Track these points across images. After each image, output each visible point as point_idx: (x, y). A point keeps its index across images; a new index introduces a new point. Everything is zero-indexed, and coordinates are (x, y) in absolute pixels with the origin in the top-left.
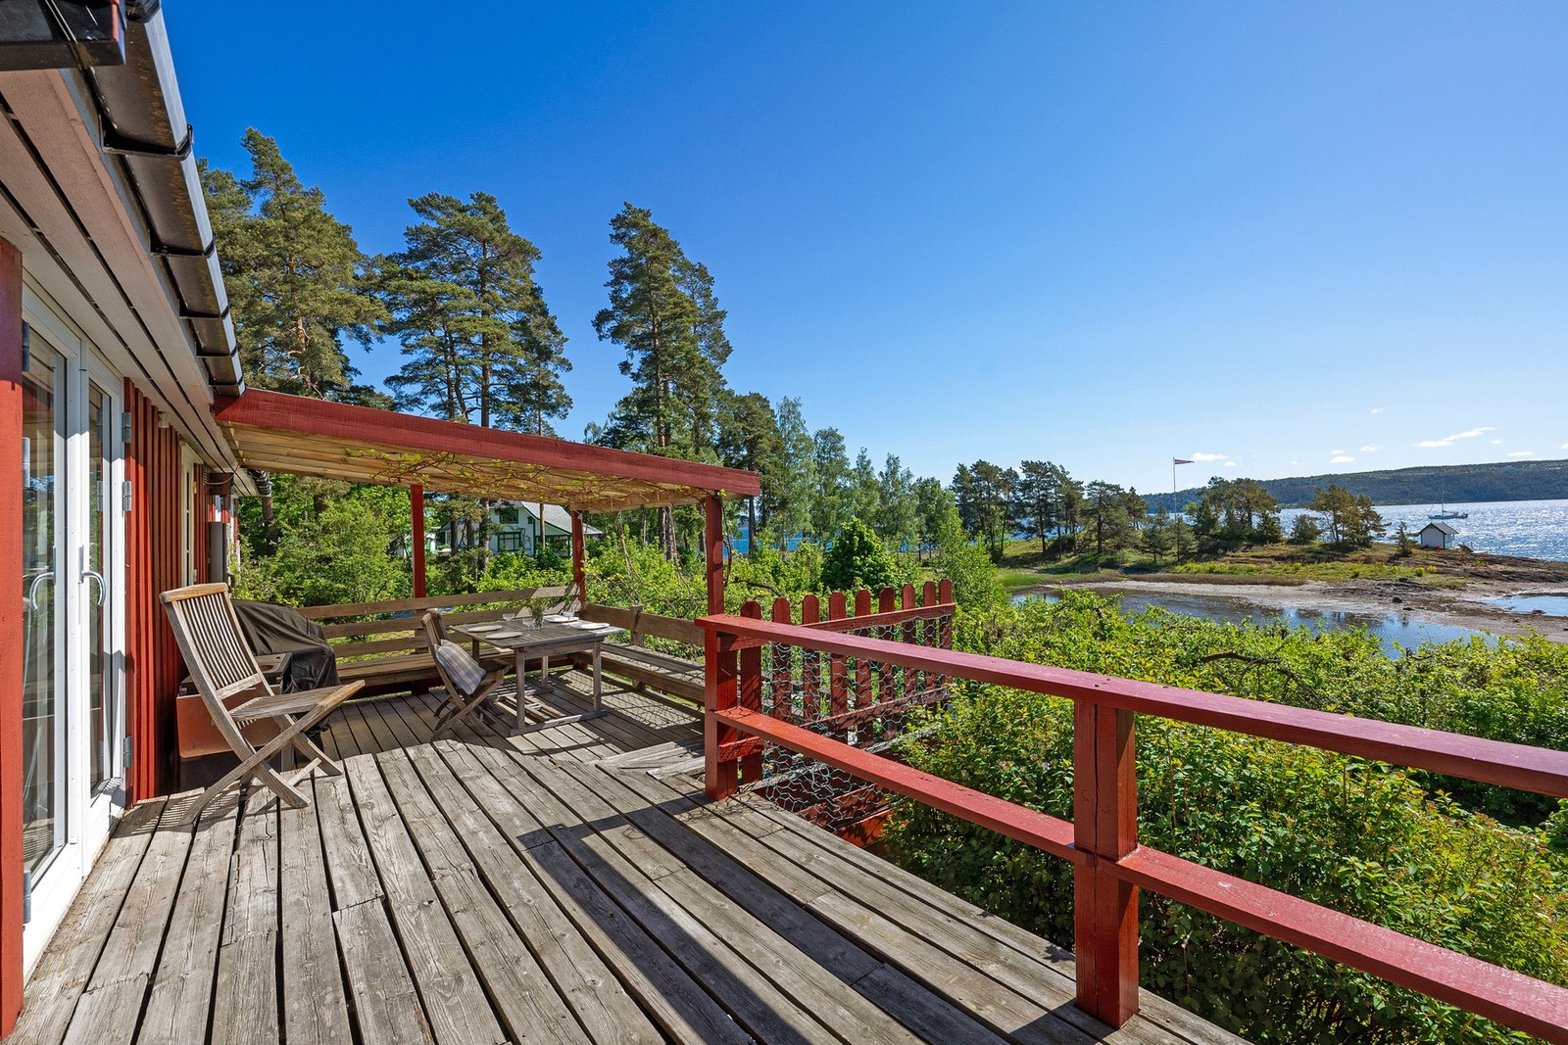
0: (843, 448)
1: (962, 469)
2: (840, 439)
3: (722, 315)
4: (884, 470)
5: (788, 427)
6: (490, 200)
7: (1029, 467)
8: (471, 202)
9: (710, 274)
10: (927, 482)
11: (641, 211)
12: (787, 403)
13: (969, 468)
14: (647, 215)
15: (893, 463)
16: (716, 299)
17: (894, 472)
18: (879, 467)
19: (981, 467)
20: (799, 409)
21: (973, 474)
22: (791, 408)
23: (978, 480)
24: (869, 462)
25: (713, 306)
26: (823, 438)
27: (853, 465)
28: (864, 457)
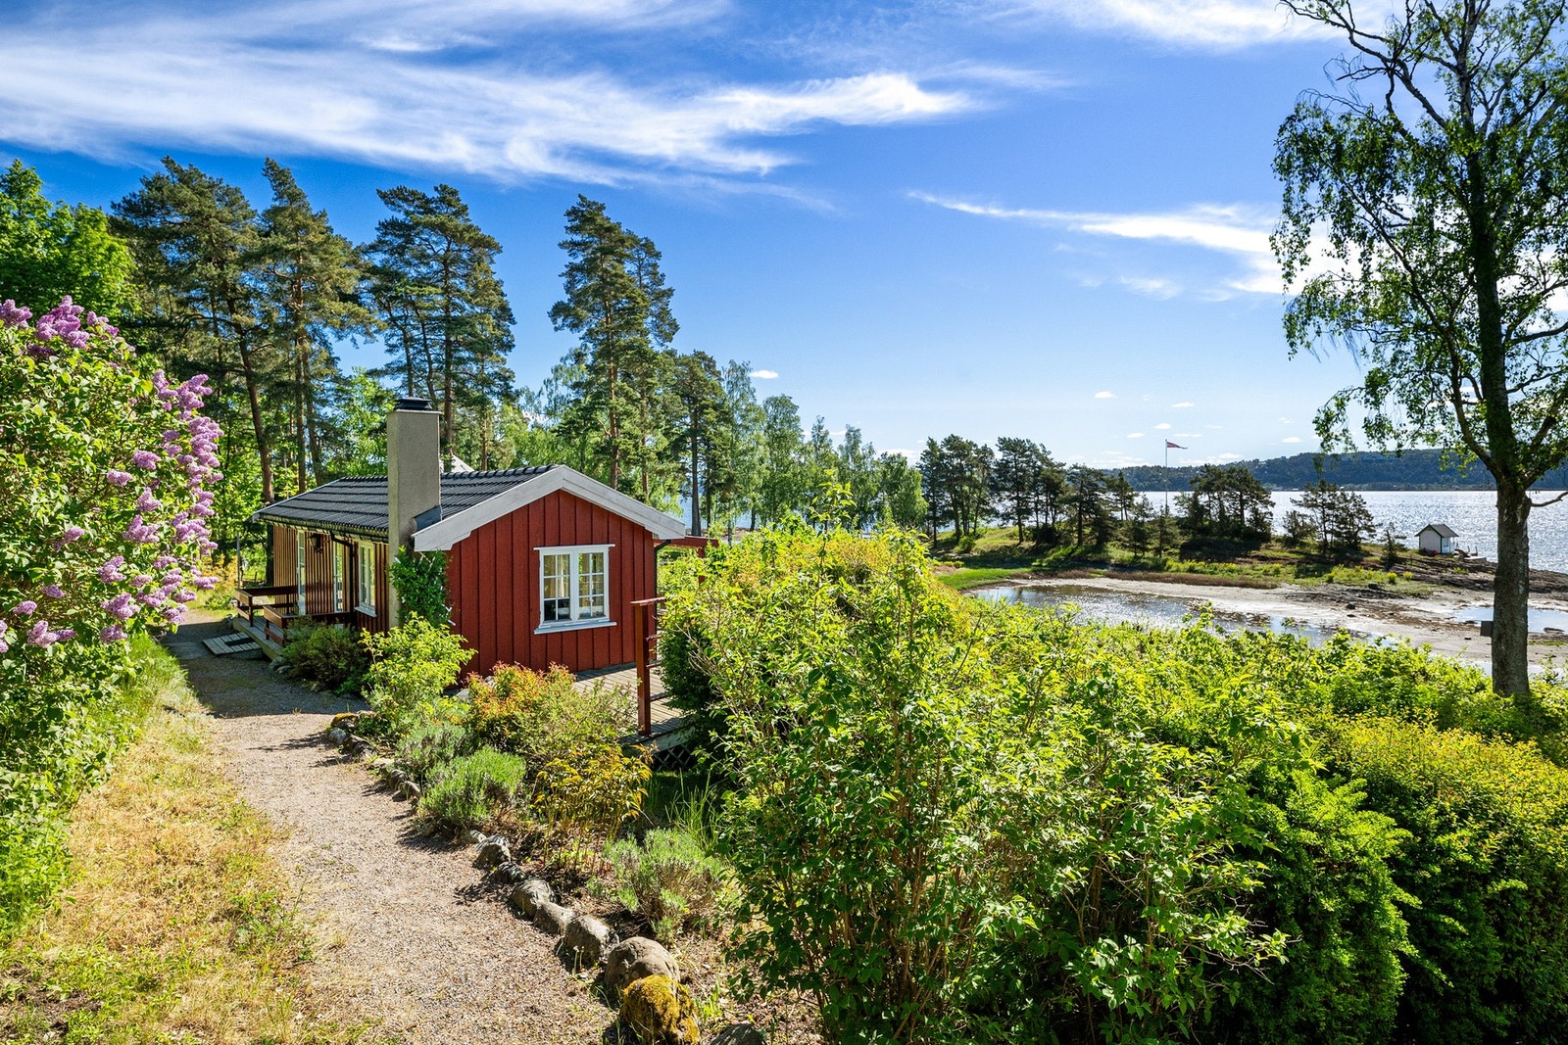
0: (797, 419)
1: (932, 444)
2: (795, 408)
3: (669, 293)
4: (844, 444)
5: (736, 395)
6: (454, 193)
7: (1007, 445)
8: (436, 195)
9: (657, 249)
10: (892, 458)
11: (595, 203)
12: (734, 367)
13: (939, 444)
14: (602, 207)
15: (853, 436)
16: (663, 275)
17: (855, 446)
18: (837, 440)
19: (952, 442)
20: (748, 374)
21: (945, 450)
22: (740, 372)
23: (951, 457)
24: (827, 433)
25: (660, 282)
26: (776, 406)
27: (807, 437)
28: (820, 428)
